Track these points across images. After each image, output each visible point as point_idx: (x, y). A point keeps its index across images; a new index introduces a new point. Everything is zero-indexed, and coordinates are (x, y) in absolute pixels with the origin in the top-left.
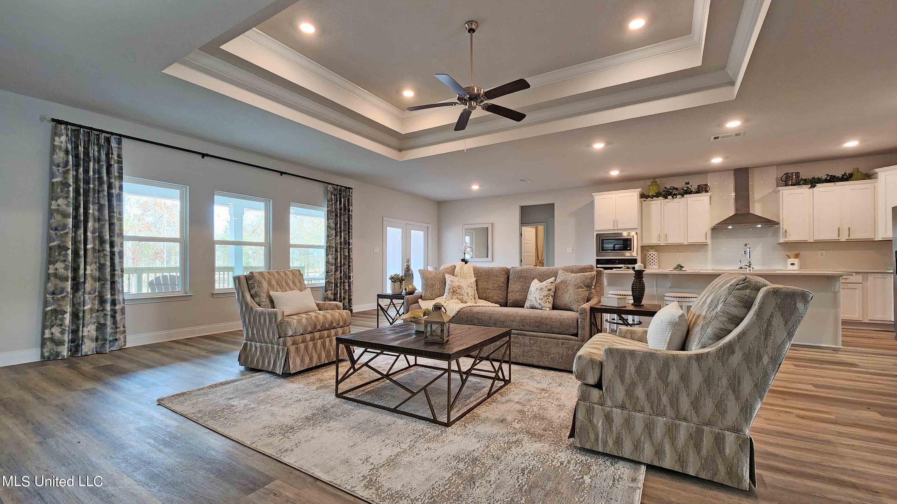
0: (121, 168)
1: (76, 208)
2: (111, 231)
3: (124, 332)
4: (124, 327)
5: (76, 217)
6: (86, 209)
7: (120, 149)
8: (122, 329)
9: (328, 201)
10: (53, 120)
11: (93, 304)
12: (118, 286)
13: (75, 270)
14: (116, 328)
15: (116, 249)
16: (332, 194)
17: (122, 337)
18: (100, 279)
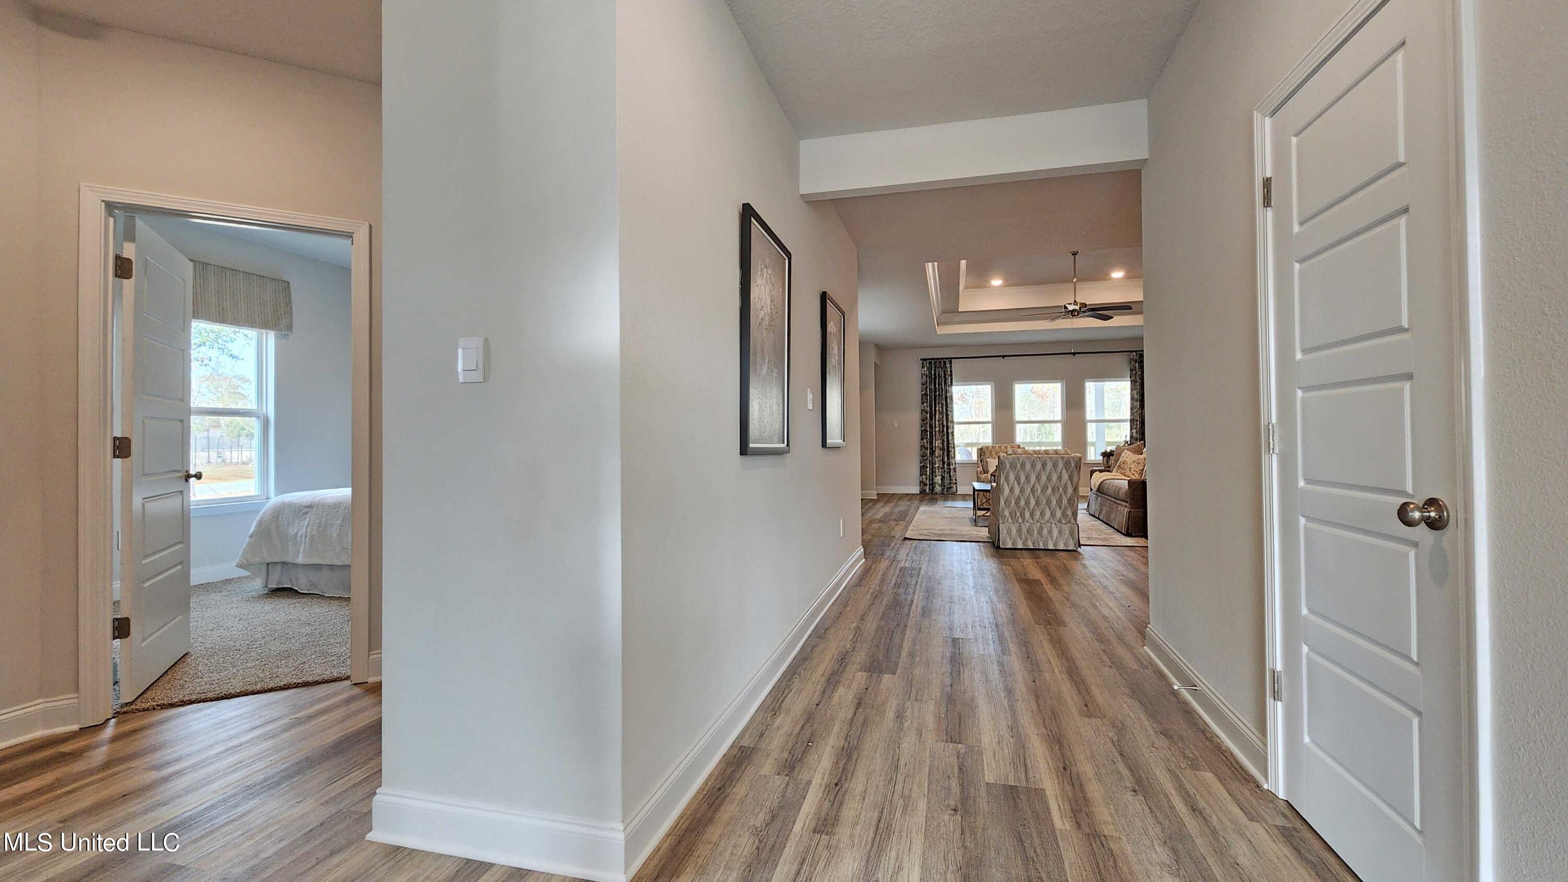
0: (951, 379)
1: (931, 408)
2: (947, 419)
3: (956, 483)
4: (956, 480)
5: (931, 413)
6: (935, 407)
7: (951, 367)
8: (954, 481)
9: (1131, 370)
10: (921, 359)
11: (940, 464)
12: (952, 454)
13: (931, 443)
14: (951, 480)
15: (950, 431)
16: (1136, 362)
17: (954, 486)
18: (943, 449)
